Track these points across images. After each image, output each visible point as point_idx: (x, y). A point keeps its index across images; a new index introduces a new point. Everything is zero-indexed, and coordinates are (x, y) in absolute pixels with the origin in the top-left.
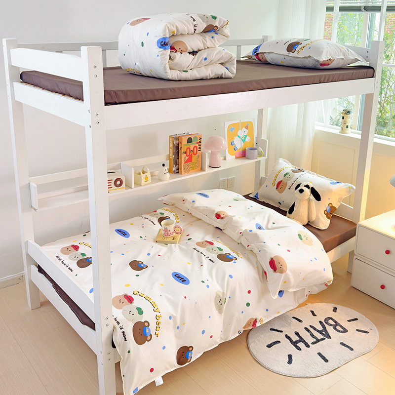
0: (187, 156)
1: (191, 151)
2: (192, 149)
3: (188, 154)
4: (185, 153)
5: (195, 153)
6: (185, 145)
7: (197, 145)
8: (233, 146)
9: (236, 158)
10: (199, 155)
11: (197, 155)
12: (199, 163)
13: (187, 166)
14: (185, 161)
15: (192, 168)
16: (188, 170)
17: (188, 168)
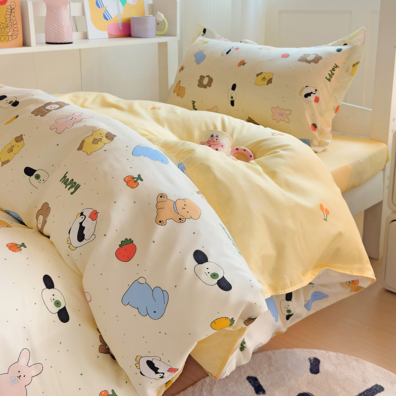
10: (13, 7)
11: (7, 4)
12: (15, 26)
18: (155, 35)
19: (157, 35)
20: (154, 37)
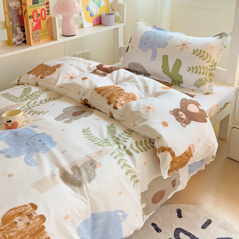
0: (35, 21)
1: (38, 15)
2: (39, 12)
3: (36, 19)
4: (32, 17)
5: (44, 18)
6: (31, 7)
7: (45, 7)
9: (94, 25)
10: (48, 20)
11: (46, 19)
12: (49, 30)
13: (36, 35)
14: (33, 27)
15: (42, 37)
16: (37, 39)
17: (38, 37)
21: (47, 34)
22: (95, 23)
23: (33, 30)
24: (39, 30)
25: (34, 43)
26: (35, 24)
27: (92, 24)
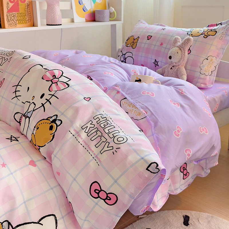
0: (11, 2)
8: (82, 6)
9: (87, 21)
10: (28, 4)
11: (26, 3)
12: (30, 15)
13: (13, 18)
14: (9, 8)
15: (19, 21)
16: (14, 23)
17: (15, 21)
18: (109, 20)
19: (110, 20)
20: (108, 21)
21: (27, 19)
22: (88, 19)
23: (9, 11)
24: (16, 13)
25: (9, 26)
26: (11, 5)
27: (84, 20)
